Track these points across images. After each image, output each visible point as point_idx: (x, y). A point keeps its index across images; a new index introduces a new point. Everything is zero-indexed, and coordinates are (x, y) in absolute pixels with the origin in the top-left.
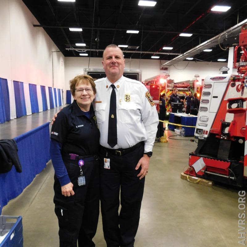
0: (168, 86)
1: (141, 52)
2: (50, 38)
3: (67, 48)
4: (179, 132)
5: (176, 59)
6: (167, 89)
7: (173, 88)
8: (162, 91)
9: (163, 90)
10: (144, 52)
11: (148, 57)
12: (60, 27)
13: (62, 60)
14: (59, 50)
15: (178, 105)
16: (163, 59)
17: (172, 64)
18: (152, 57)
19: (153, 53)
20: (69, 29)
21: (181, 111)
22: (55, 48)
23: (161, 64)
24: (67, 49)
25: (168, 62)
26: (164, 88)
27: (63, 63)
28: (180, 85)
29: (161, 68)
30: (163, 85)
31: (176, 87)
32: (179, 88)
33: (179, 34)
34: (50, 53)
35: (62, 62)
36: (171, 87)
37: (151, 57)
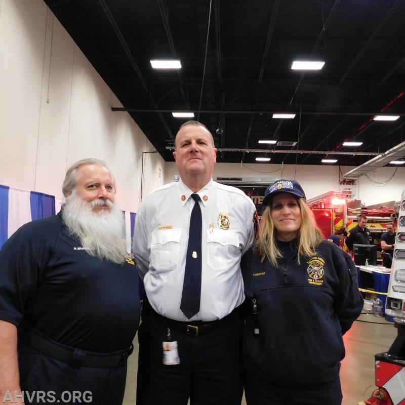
0: (349, 213)
1: (301, 152)
2: (140, 130)
3: (168, 146)
4: (370, 305)
5: (370, 163)
6: (347, 217)
7: (360, 216)
8: (336, 221)
9: (339, 220)
10: (306, 152)
11: (315, 160)
12: (156, 111)
13: (159, 166)
14: (155, 150)
15: (369, 250)
16: (345, 165)
17: (363, 172)
18: (324, 161)
19: (323, 153)
20: (172, 114)
21: (373, 262)
22: (148, 146)
23: (341, 173)
24: (167, 148)
25: (354, 170)
26: (340, 216)
27: (162, 173)
28: (375, 210)
29: (341, 180)
30: (339, 211)
31: (367, 214)
32: (372, 216)
33: (373, 117)
34: (139, 155)
35: (160, 170)
36: (356, 214)
37: (321, 160)
